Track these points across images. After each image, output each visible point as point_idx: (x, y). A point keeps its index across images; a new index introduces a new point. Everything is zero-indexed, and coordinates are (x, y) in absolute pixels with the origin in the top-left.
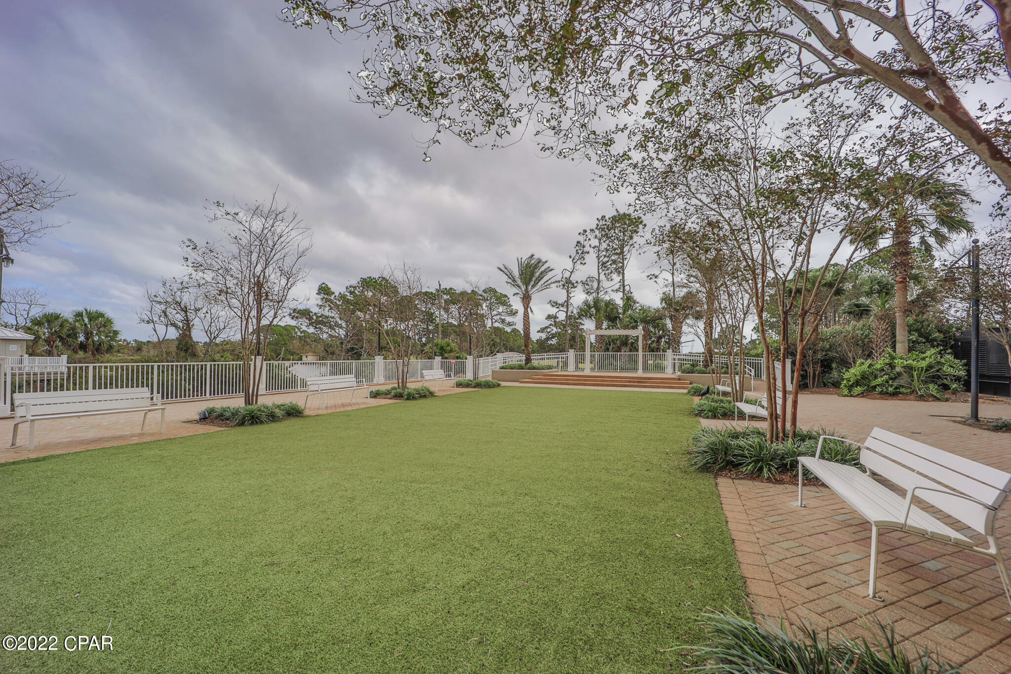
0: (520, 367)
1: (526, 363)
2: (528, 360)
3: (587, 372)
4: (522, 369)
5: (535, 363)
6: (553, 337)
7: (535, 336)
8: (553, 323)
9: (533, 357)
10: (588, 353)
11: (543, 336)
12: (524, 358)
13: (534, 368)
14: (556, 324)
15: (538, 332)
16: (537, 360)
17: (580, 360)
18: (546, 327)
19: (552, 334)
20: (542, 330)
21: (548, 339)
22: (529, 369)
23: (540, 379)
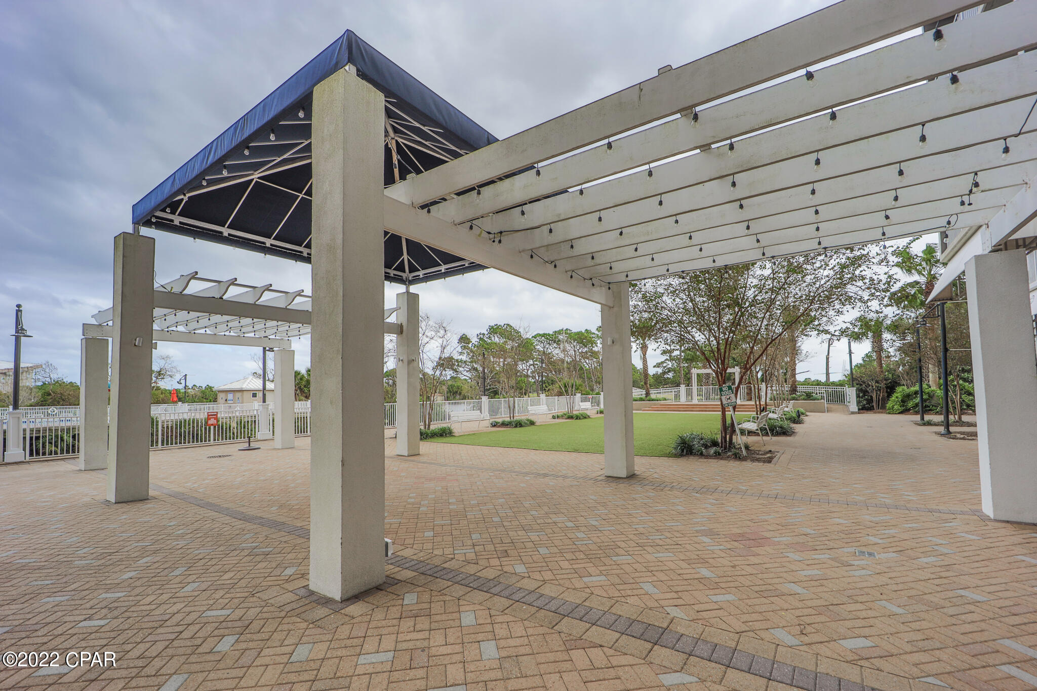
0: (641, 400)
1: (646, 397)
2: (648, 394)
3: (695, 401)
4: (644, 401)
5: (653, 396)
6: (669, 371)
7: (652, 371)
8: (668, 358)
9: (652, 391)
10: (695, 387)
11: (660, 370)
12: (644, 392)
13: (653, 400)
14: (671, 359)
15: (654, 367)
16: (654, 394)
17: (689, 394)
18: (662, 363)
19: (668, 368)
20: (658, 365)
21: (664, 373)
22: (649, 401)
23: (657, 408)
